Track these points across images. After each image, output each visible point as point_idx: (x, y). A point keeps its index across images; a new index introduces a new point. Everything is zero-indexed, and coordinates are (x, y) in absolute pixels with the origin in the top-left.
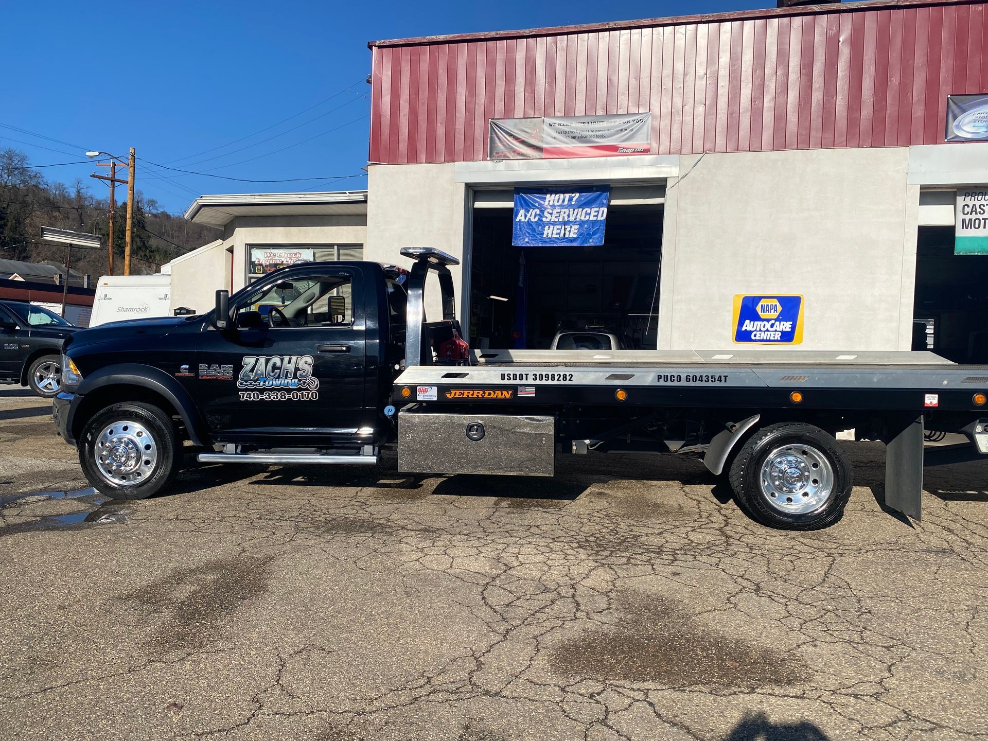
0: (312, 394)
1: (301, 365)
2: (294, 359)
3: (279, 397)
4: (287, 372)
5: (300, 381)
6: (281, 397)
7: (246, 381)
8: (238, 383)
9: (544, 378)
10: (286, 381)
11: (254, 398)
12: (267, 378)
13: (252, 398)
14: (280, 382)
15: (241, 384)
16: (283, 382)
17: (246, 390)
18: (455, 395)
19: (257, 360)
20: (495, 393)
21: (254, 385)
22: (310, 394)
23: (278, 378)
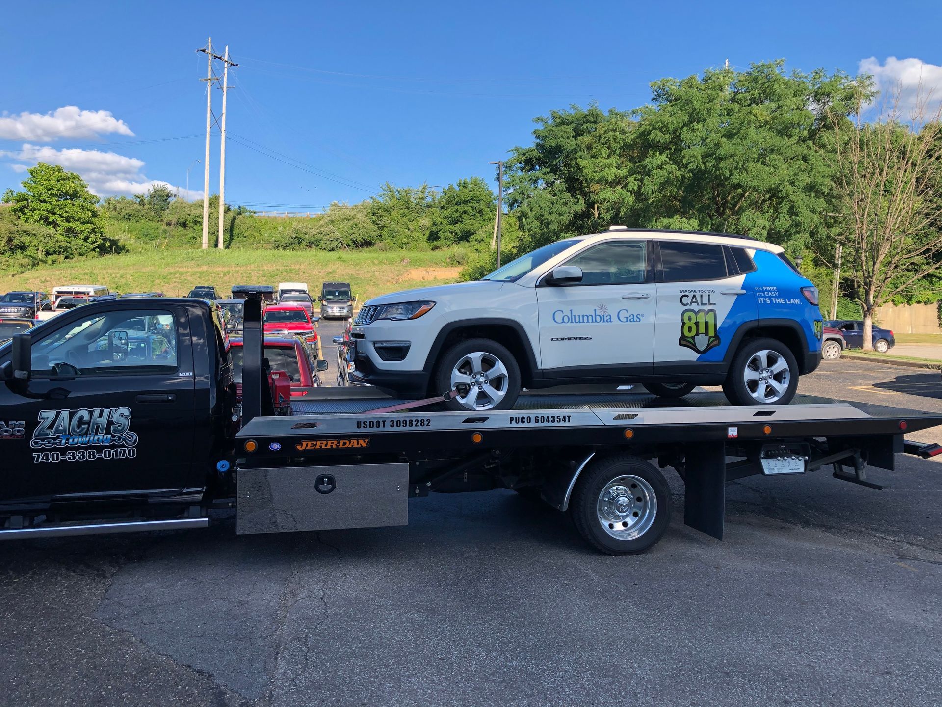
0: (129, 451)
1: (116, 417)
2: (106, 411)
3: (87, 457)
4: (98, 427)
5: (113, 436)
6: (89, 457)
7: (43, 440)
8: (31, 443)
9: (402, 424)
10: (96, 438)
11: (53, 458)
12: (71, 434)
13: (51, 459)
14: (88, 439)
15: (35, 443)
16: (92, 438)
17: (42, 450)
18: (307, 446)
19: (58, 415)
20: (350, 443)
21: (54, 444)
22: (127, 451)
23: (86, 434)
